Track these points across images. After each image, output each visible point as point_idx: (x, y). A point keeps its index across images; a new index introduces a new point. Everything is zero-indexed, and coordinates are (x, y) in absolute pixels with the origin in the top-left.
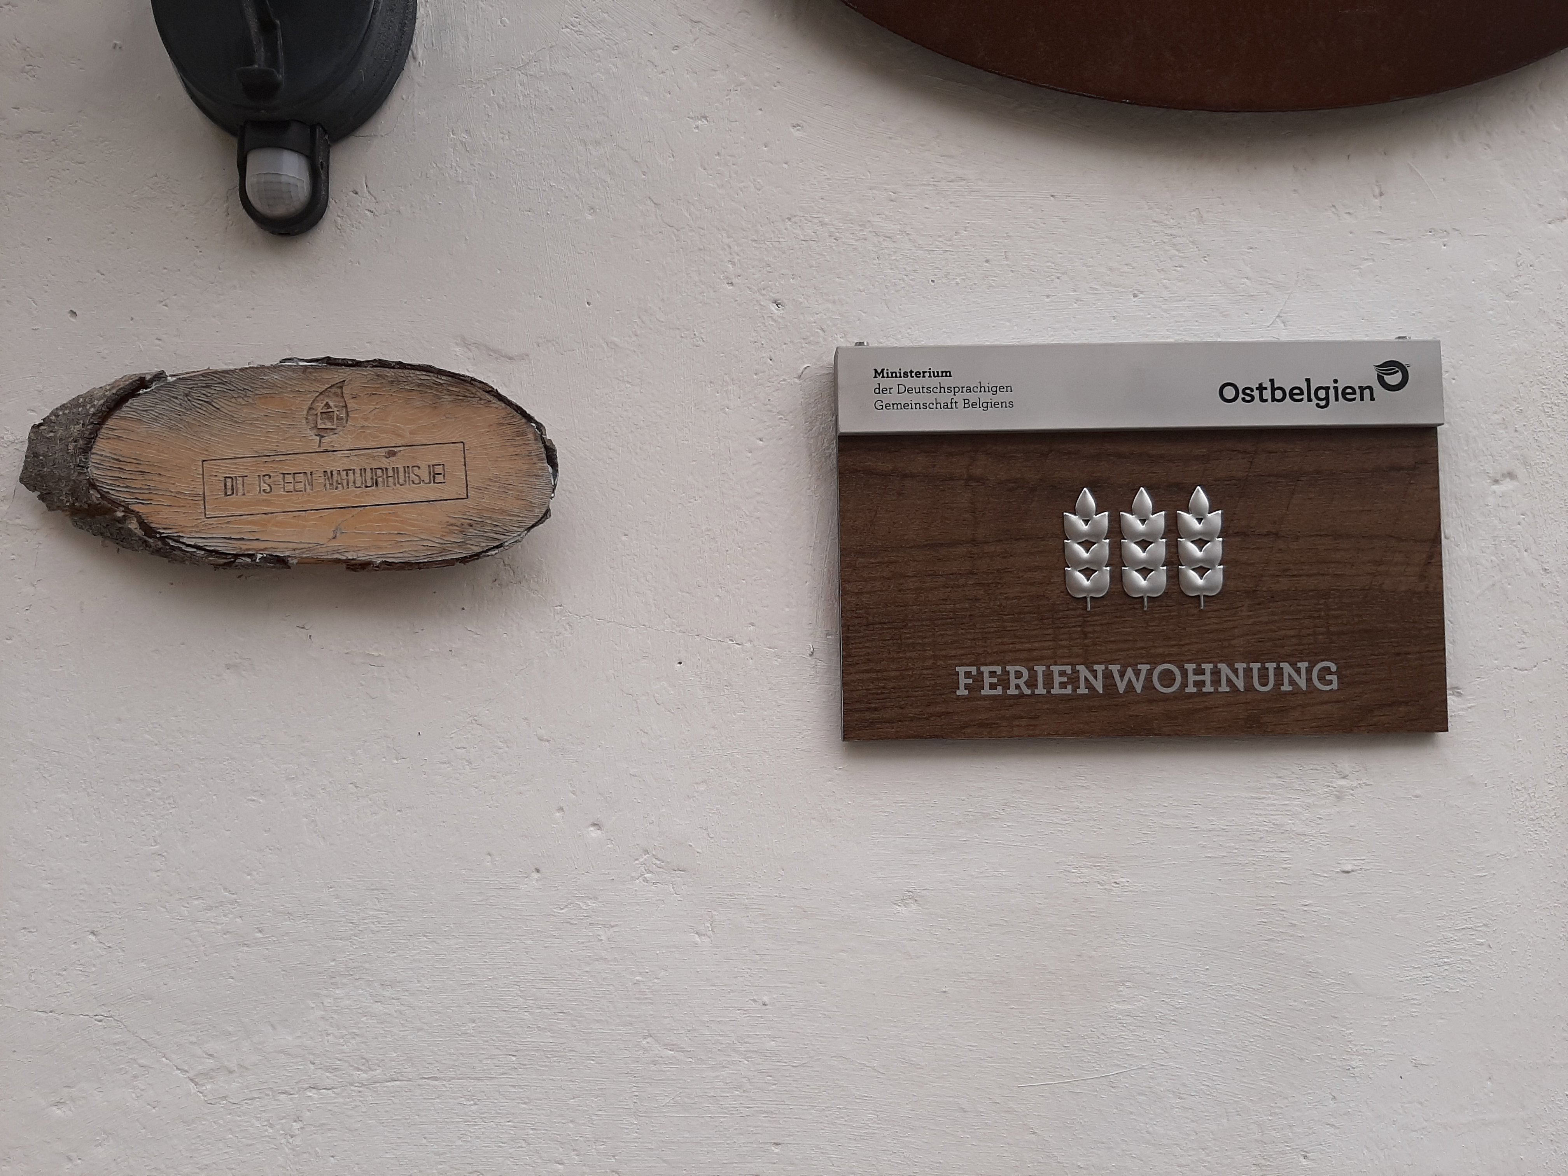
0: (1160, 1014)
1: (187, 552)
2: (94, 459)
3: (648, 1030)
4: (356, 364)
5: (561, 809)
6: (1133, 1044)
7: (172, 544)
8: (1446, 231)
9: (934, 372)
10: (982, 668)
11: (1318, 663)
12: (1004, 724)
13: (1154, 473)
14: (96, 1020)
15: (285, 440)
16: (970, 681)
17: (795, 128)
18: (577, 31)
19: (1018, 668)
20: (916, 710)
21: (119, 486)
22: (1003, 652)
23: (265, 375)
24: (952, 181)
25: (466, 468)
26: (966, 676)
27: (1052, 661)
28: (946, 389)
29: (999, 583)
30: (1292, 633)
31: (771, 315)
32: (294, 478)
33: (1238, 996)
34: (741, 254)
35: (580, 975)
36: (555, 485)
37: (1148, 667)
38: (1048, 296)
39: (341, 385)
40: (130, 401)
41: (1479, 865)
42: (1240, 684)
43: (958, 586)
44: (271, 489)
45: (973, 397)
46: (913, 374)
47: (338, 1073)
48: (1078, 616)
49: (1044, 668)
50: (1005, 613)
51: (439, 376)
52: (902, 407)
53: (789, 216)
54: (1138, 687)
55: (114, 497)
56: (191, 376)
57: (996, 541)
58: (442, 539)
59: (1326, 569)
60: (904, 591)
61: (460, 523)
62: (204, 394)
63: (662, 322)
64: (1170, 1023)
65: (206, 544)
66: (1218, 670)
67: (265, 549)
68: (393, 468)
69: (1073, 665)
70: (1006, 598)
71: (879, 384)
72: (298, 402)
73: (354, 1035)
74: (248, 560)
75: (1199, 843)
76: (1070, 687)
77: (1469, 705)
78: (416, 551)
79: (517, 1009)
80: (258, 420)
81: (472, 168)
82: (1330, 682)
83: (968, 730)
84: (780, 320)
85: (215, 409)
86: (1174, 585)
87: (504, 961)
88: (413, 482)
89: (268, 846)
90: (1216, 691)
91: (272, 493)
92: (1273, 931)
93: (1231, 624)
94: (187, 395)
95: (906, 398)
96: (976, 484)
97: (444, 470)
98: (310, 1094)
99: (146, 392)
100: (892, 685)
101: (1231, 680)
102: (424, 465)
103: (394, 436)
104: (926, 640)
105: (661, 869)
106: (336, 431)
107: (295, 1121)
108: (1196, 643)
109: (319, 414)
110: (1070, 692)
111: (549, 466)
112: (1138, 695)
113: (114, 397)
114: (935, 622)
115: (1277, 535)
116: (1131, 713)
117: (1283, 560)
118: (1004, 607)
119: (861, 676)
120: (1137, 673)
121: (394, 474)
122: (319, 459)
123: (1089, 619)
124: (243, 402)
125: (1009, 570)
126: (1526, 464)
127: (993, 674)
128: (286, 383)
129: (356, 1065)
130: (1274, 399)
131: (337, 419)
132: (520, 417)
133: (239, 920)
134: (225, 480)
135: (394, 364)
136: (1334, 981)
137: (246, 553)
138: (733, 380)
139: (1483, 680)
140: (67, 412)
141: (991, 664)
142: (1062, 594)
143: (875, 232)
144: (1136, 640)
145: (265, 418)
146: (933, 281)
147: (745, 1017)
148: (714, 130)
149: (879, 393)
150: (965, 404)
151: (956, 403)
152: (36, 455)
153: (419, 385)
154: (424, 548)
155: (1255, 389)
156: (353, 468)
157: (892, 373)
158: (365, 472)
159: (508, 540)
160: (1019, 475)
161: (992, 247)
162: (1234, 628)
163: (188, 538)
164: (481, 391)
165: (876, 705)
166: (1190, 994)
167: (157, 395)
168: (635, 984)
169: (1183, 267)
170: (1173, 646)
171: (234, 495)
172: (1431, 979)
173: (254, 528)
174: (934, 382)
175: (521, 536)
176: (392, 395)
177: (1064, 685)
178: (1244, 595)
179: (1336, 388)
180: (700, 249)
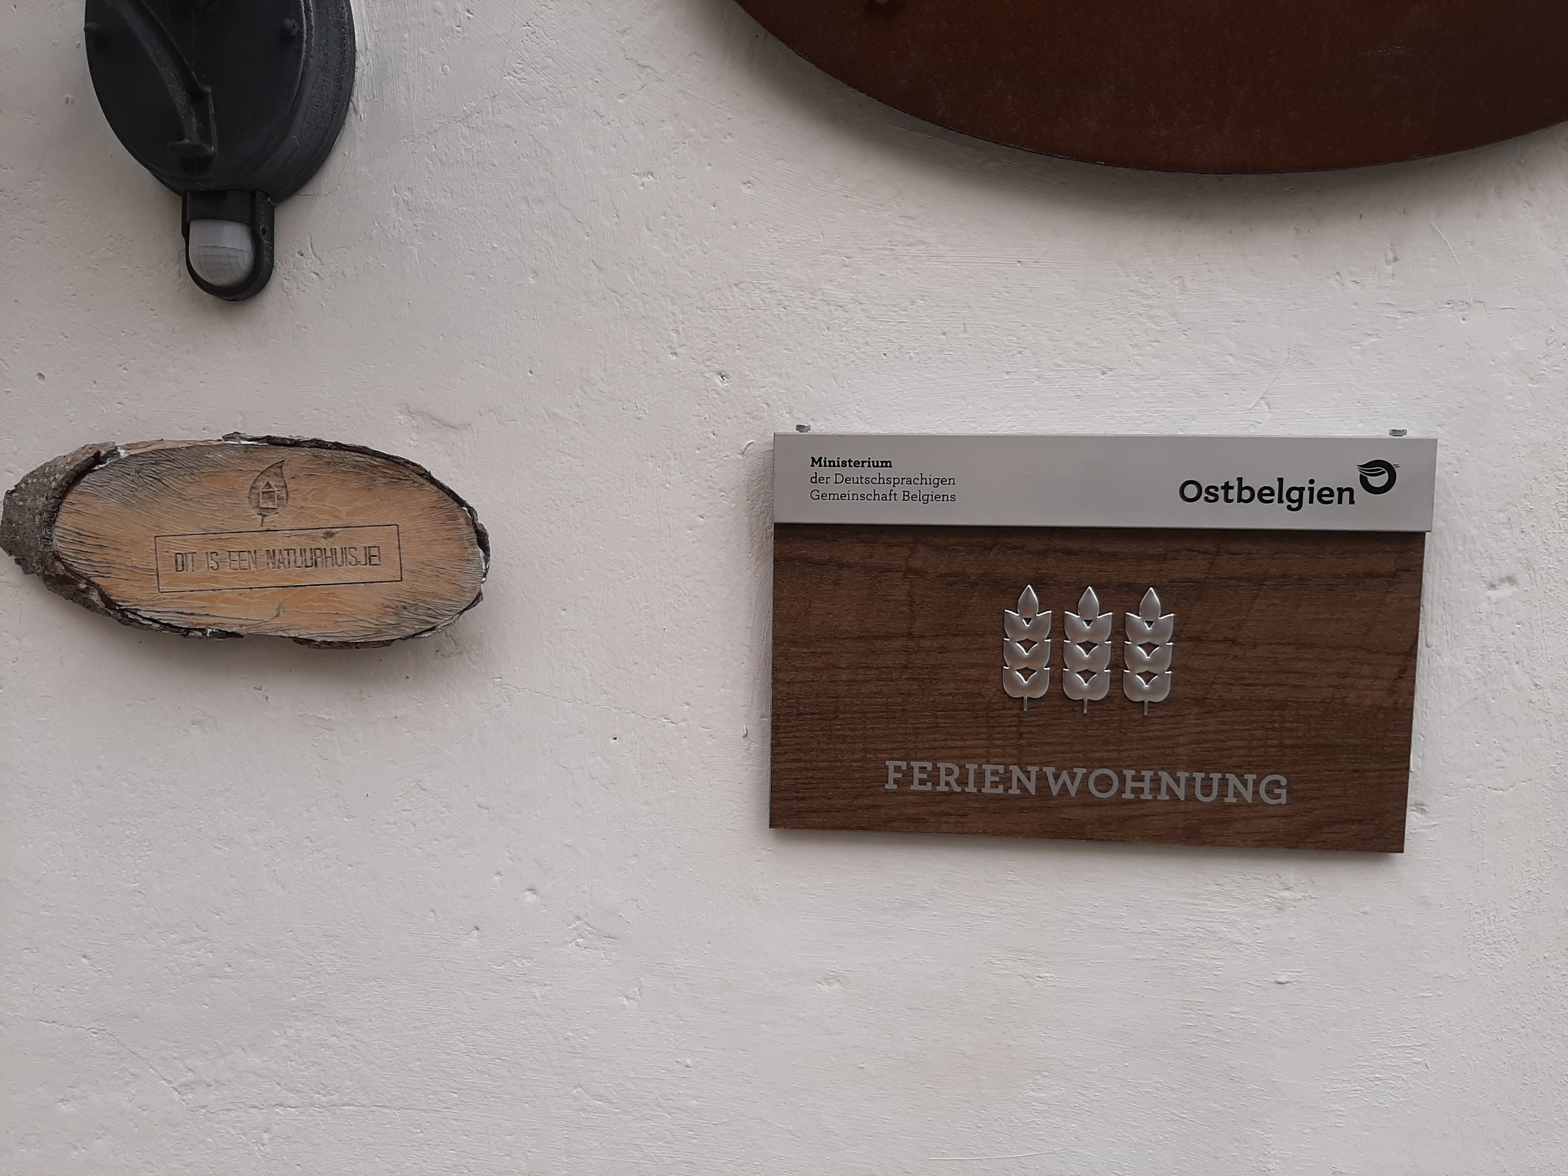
0: (1075, 1104)
1: (145, 624)
2: (57, 532)
3: (579, 1081)
4: (296, 444)
5: (499, 873)
6: (1045, 1129)
7: (131, 616)
8: (1466, 303)
9: (873, 462)
10: (913, 764)
11: (1267, 776)
12: (932, 820)
13: (1105, 572)
14: (92, 1032)
15: (229, 518)
16: (900, 775)
17: (746, 186)
18: (520, 79)
19: (949, 765)
20: (844, 801)
21: (81, 559)
22: (935, 748)
23: (209, 454)
24: (910, 245)
25: (400, 550)
26: (896, 770)
27: (985, 760)
28: (885, 480)
29: (934, 679)
30: (1242, 743)
31: (715, 388)
32: (239, 556)
33: (1155, 1093)
34: (686, 323)
35: (515, 1027)
36: (487, 570)
37: (1085, 771)
38: (1008, 373)
39: (280, 465)
40: (87, 477)
41: (1425, 985)
42: (1181, 793)
43: (892, 680)
44: (218, 566)
45: (913, 489)
46: (852, 464)
47: (300, 1095)
48: (1014, 716)
49: (976, 766)
50: (938, 709)
51: (373, 458)
52: (839, 498)
53: (736, 282)
54: (1073, 790)
55: (76, 569)
56: (141, 453)
57: (933, 636)
58: (377, 620)
59: (1284, 679)
60: (836, 682)
61: (394, 605)
62: (154, 471)
63: (604, 393)
64: (1085, 1113)
65: (160, 617)
66: (1159, 778)
67: (215, 624)
68: (331, 549)
69: (1006, 766)
70: (940, 694)
71: (816, 473)
72: (241, 481)
73: (314, 1064)
74: (200, 634)
75: (1127, 944)
76: (1001, 787)
77: (1433, 823)
78: (353, 631)
79: (458, 1053)
80: (204, 498)
81: (415, 228)
82: (1279, 796)
83: (896, 824)
84: (724, 393)
85: (165, 487)
86: (1117, 689)
87: (447, 1008)
88: (350, 563)
89: (233, 891)
90: (1155, 798)
91: (219, 570)
92: (1197, 1035)
93: (1176, 732)
94: (138, 472)
95: (843, 488)
96: (915, 576)
97: (379, 552)
98: (277, 1110)
99: (101, 468)
100: (820, 775)
101: (1171, 788)
102: (360, 546)
103: (331, 517)
104: (857, 733)
105: (593, 936)
106: (277, 511)
107: (265, 1132)
108: (1137, 749)
109: (261, 493)
110: (1002, 792)
111: (481, 550)
112: (1071, 798)
113: (73, 473)
114: (867, 715)
115: (1233, 641)
116: (1063, 816)
117: (1239, 668)
118: (938, 703)
119: (789, 765)
120: (1073, 777)
121: (332, 555)
122: (261, 538)
123: (1025, 719)
124: (191, 480)
125: (945, 666)
126: (1529, 567)
127: (923, 769)
128: (229, 462)
129: (316, 1090)
130: (1240, 500)
131: (278, 499)
132: (452, 501)
133: (210, 955)
134: (176, 556)
135: (331, 444)
136: (1256, 1087)
137: (197, 627)
138: (675, 454)
139: (1451, 798)
140: (35, 480)
141: (921, 760)
142: (999, 693)
143: (826, 300)
144: (1073, 743)
145: (211, 496)
146: (885, 354)
147: (669, 1077)
148: (660, 188)
149: (816, 482)
150: (904, 496)
151: (895, 495)
152: (10, 522)
153: (355, 467)
154: (361, 628)
155: (1220, 488)
156: (293, 548)
157: (830, 462)
158: (305, 552)
159: (440, 623)
160: (960, 570)
161: (950, 319)
162: (1179, 735)
163: (145, 611)
164: (414, 474)
165: (805, 795)
166: (1107, 1088)
167: (111, 471)
168: (566, 1039)
169: (1159, 342)
170: (1112, 751)
171: (185, 571)
172: (1360, 1092)
173: (204, 604)
174: (873, 472)
175: (454, 620)
176: (329, 476)
177: (995, 784)
178: (1192, 702)
179: (1311, 490)
180: (644, 317)
